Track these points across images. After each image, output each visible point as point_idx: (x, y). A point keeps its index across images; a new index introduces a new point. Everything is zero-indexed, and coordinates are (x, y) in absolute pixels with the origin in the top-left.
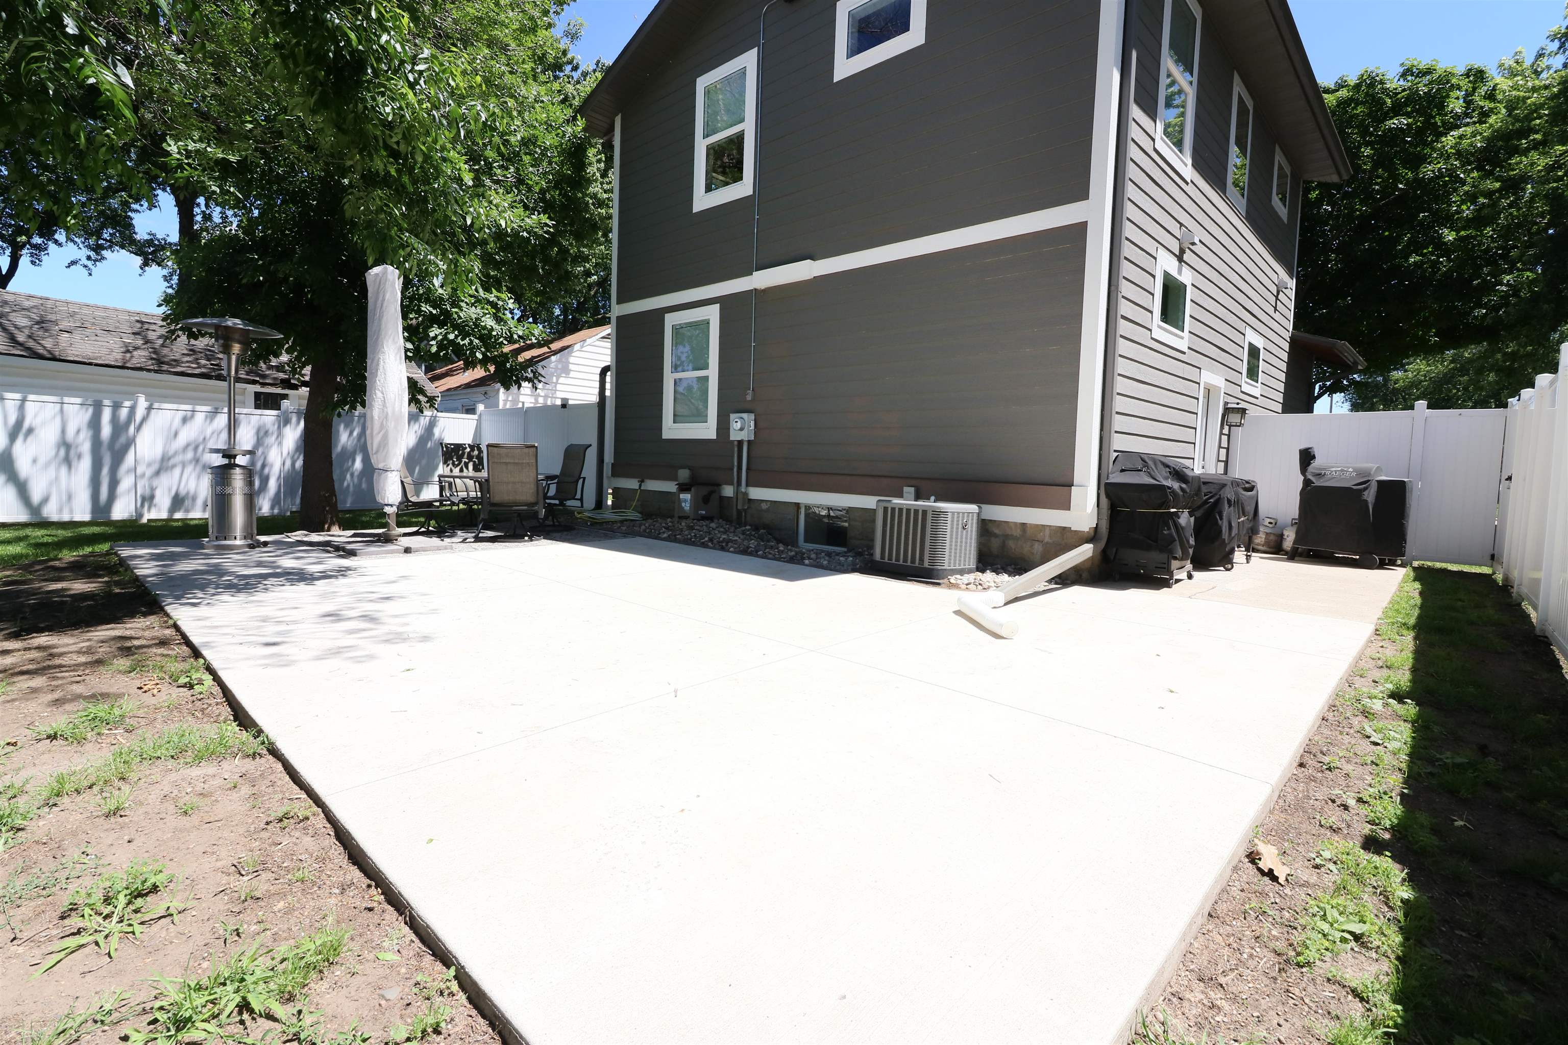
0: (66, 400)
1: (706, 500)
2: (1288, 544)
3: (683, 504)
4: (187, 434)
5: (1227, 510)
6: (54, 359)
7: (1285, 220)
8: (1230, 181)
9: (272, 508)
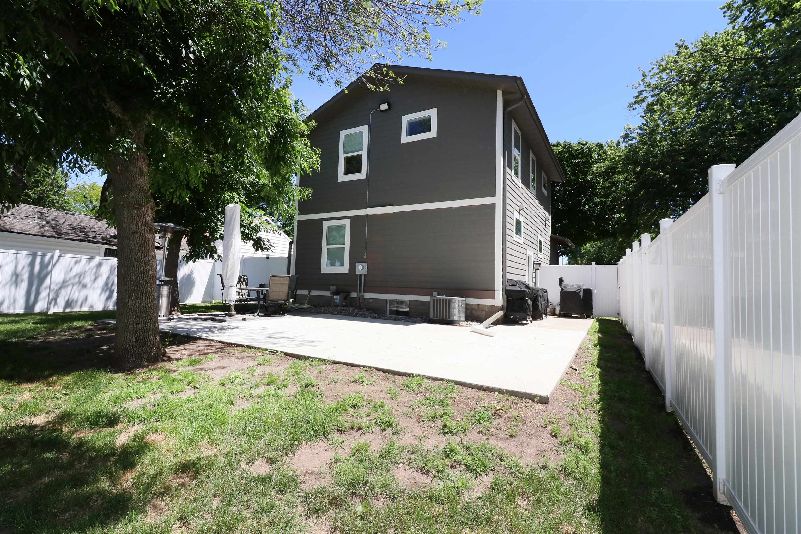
0: (19, 252)
1: (345, 298)
2: (557, 312)
3: (336, 301)
4: (77, 269)
5: (540, 299)
6: (7, 231)
7: (546, 195)
8: (531, 185)
9: (114, 306)
